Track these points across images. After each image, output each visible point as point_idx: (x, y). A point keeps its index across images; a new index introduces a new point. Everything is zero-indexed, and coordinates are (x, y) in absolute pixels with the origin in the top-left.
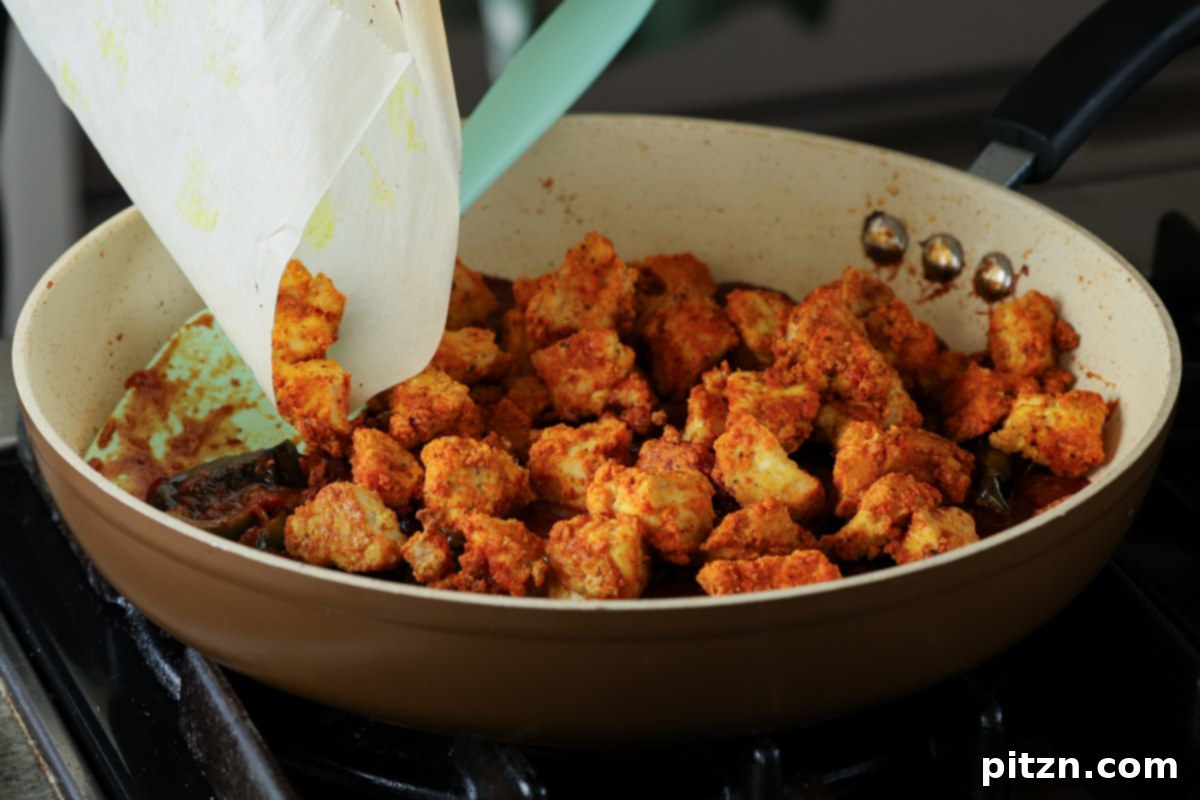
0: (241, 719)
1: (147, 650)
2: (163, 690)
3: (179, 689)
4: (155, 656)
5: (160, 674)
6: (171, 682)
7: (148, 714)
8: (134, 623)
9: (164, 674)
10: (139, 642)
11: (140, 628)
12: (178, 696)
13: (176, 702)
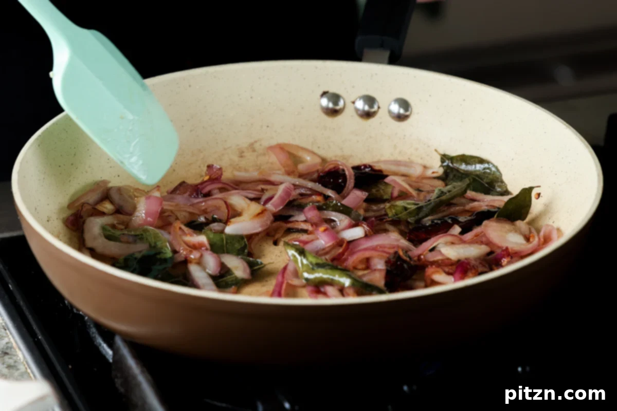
0: (142, 372)
1: (95, 337)
2: (103, 357)
3: (111, 357)
4: (99, 340)
5: (101, 349)
6: (107, 353)
7: (95, 369)
8: (88, 324)
9: (104, 349)
10: (91, 333)
11: (92, 326)
12: (111, 361)
13: (110, 363)
